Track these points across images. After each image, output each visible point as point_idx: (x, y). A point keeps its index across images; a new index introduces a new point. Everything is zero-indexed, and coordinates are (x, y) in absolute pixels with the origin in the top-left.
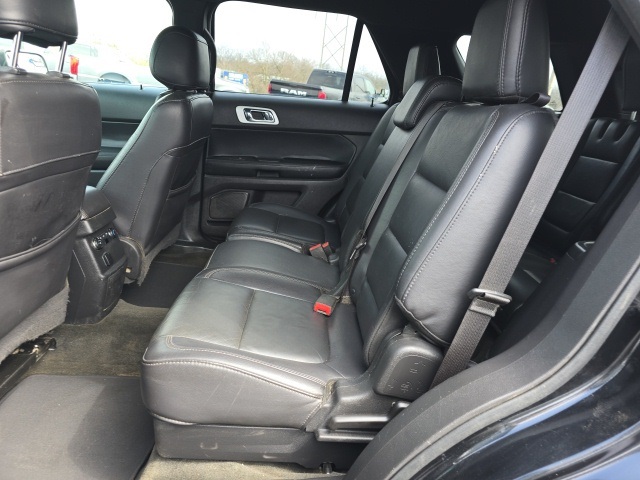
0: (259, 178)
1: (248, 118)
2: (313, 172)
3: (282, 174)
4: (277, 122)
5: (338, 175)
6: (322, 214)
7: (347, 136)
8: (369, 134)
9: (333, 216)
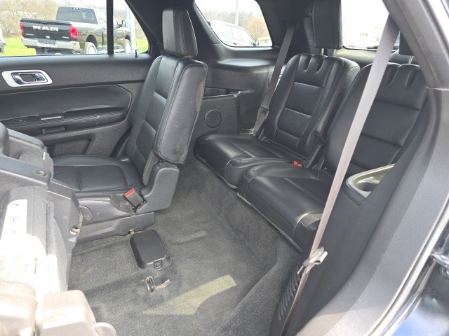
0: (46, 134)
1: (18, 82)
2: (99, 120)
3: (68, 128)
4: (50, 81)
5: (122, 119)
6: (114, 155)
7: (121, 85)
8: (143, 81)
9: (125, 154)
